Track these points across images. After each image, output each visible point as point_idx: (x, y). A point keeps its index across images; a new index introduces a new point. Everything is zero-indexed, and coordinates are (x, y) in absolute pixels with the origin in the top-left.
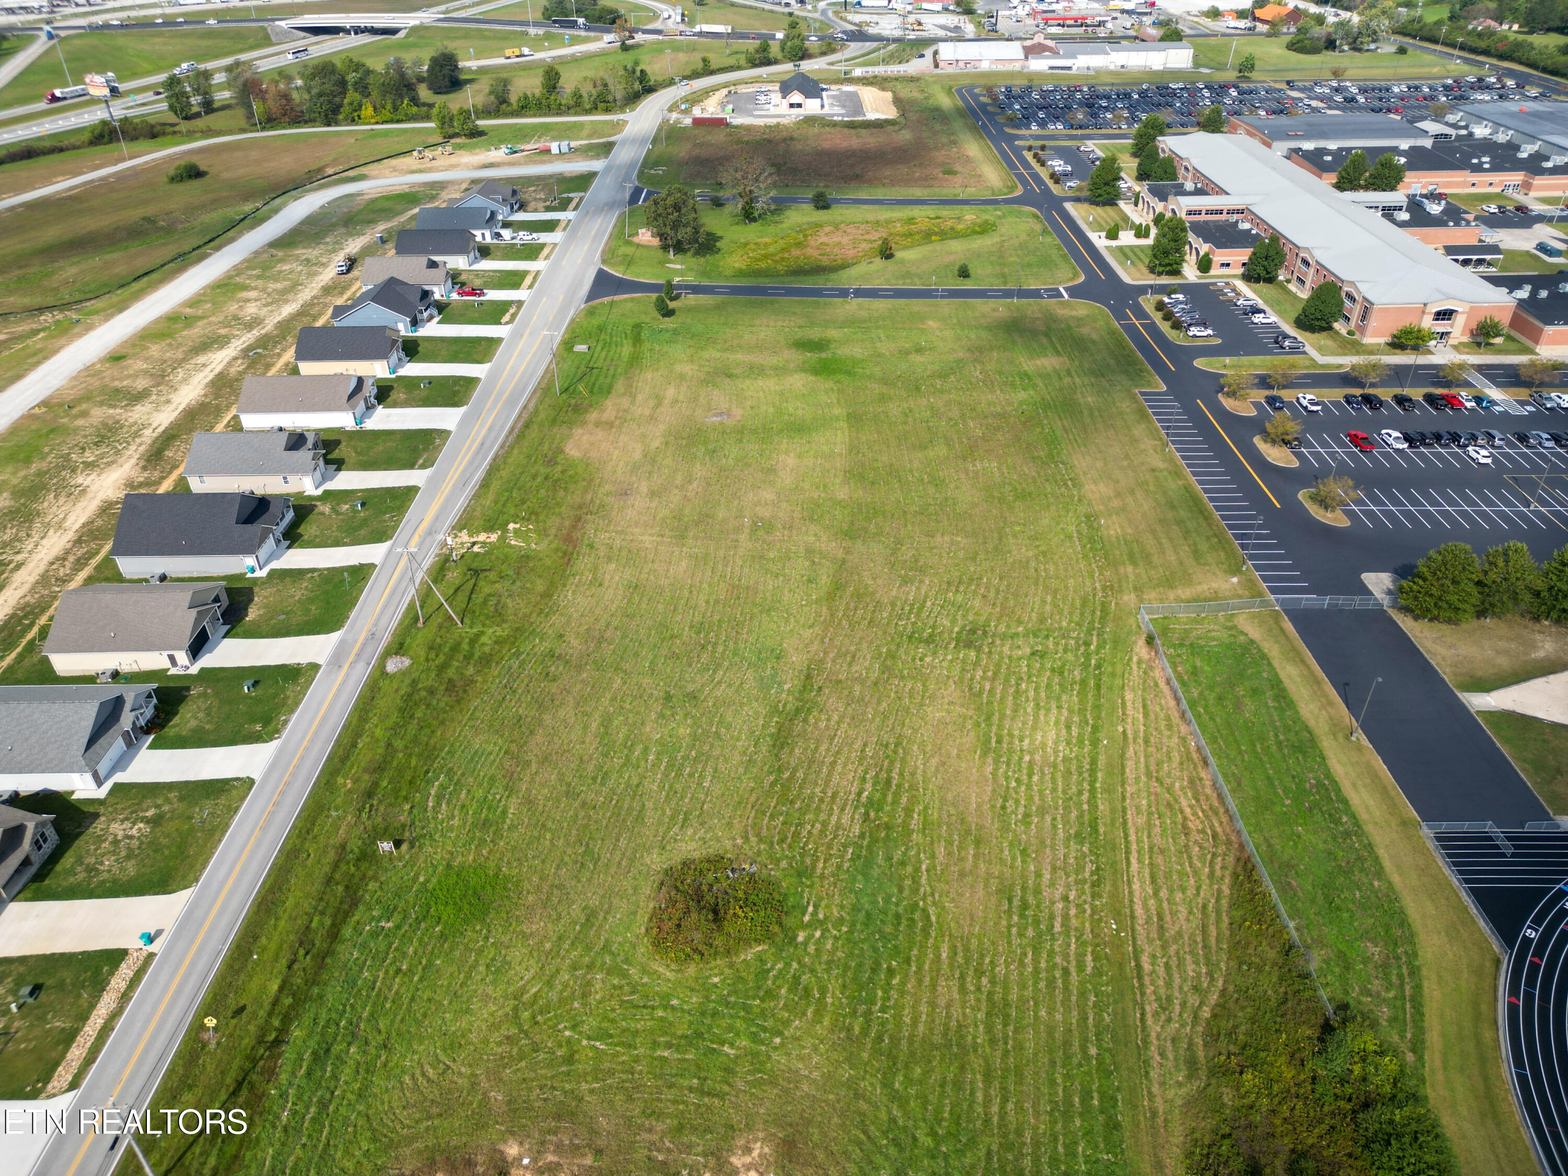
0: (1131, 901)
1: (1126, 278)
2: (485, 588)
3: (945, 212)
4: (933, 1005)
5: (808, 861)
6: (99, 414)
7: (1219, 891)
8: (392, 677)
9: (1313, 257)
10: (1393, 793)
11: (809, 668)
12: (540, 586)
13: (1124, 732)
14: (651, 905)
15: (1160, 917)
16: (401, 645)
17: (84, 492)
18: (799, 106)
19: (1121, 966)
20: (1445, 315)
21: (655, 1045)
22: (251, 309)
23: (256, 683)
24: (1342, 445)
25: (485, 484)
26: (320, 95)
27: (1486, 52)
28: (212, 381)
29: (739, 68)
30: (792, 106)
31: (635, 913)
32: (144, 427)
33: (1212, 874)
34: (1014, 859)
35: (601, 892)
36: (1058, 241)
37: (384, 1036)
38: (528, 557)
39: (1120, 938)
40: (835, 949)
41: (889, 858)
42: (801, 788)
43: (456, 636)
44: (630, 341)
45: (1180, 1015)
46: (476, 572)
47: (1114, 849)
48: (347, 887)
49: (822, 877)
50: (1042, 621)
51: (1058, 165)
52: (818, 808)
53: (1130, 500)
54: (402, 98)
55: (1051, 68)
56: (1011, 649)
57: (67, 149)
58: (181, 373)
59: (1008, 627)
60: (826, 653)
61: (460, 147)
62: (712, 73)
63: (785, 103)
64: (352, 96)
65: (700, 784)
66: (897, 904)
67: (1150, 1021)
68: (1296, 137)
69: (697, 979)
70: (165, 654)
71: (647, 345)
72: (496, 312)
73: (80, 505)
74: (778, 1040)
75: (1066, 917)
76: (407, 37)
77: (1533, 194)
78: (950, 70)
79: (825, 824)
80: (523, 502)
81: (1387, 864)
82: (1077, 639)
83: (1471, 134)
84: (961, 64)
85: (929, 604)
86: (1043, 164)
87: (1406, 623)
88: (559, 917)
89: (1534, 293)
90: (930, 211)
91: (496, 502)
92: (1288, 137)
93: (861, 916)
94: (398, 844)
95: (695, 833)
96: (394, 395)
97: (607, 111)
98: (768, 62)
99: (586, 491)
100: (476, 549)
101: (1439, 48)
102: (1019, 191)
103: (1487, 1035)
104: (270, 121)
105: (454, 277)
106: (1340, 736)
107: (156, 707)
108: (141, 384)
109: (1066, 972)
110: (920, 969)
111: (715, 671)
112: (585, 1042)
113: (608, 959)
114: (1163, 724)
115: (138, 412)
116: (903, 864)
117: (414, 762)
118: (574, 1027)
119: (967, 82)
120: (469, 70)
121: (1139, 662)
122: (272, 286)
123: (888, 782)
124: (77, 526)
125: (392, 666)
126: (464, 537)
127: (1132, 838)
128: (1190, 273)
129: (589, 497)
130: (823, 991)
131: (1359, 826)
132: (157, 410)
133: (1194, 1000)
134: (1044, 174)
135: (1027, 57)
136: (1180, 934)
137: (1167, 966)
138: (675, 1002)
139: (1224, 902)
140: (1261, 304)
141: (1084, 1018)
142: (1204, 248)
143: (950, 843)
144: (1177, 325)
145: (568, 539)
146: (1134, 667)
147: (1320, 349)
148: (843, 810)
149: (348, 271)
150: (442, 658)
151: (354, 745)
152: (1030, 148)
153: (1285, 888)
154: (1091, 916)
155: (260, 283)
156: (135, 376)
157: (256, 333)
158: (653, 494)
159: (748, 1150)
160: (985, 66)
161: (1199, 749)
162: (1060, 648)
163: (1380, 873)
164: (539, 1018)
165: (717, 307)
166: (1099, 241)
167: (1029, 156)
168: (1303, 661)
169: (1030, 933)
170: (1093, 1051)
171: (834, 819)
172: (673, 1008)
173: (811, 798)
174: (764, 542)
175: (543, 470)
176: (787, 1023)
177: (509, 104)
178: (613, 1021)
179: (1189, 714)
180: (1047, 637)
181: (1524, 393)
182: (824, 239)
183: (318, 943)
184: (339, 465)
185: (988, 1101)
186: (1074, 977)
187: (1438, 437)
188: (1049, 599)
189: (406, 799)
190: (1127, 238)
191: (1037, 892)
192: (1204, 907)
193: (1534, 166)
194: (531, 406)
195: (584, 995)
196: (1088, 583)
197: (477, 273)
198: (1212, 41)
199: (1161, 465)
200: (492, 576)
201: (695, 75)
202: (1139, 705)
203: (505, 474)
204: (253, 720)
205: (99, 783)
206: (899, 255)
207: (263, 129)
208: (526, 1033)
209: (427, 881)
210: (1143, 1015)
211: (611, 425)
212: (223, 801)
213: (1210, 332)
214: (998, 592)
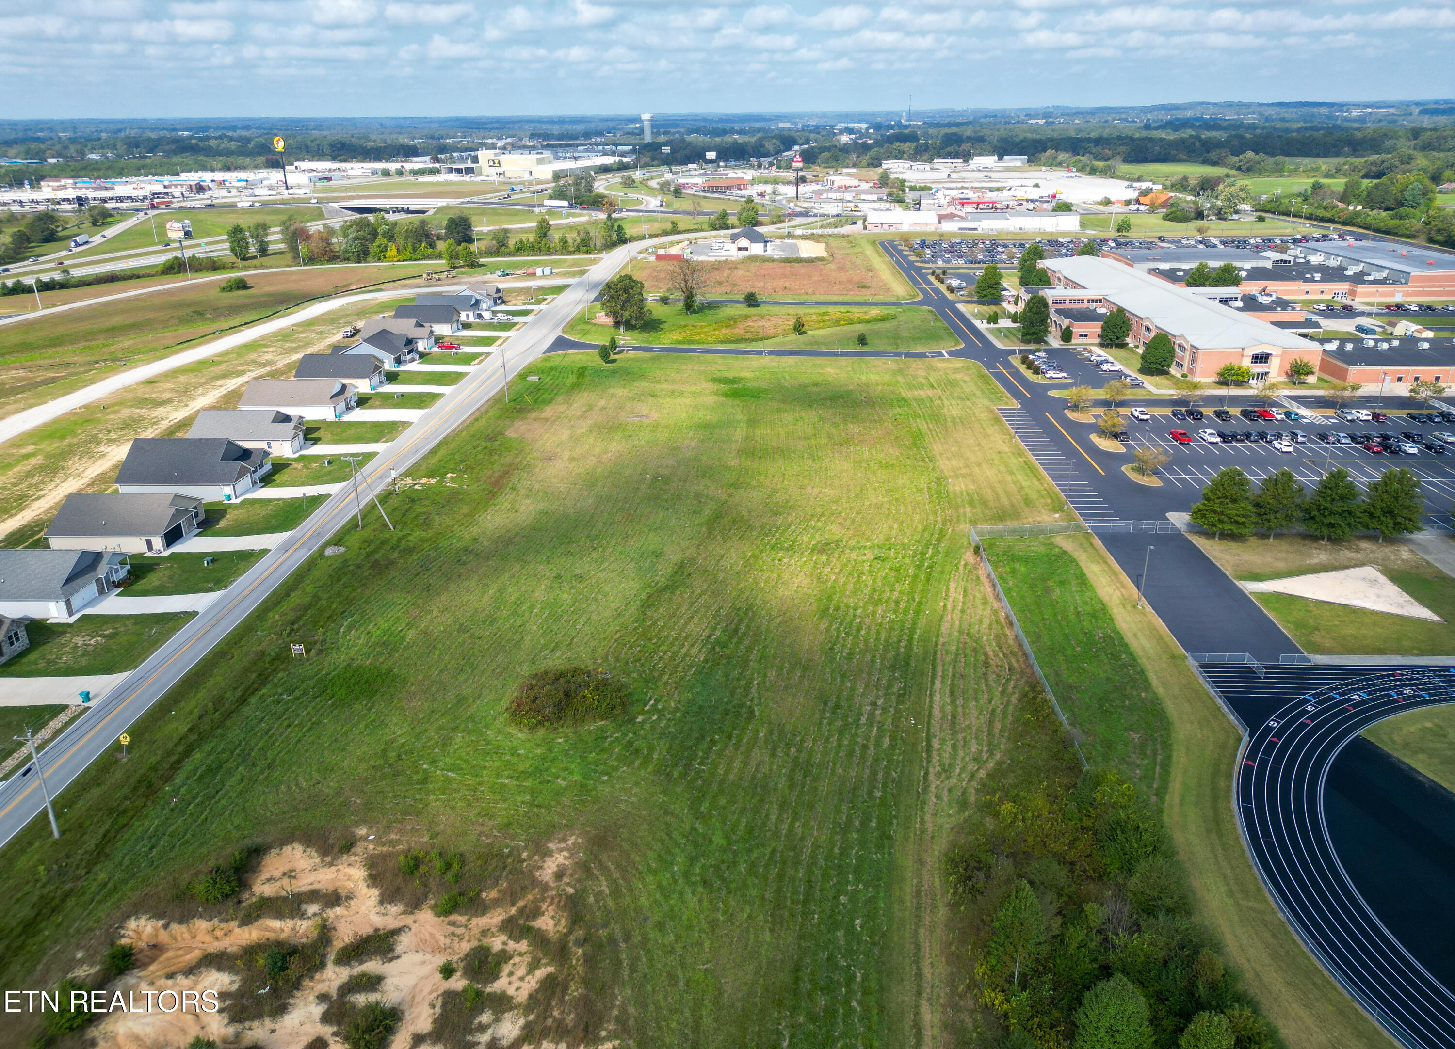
0: (931, 706)
1: (999, 345)
2: (418, 509)
3: (854, 309)
4: (746, 764)
5: (656, 674)
6: (126, 413)
7: (1009, 702)
8: (328, 558)
9: (1152, 323)
10: (1167, 639)
11: (682, 562)
12: (465, 510)
13: (945, 606)
14: (515, 694)
15: (954, 717)
16: (340, 540)
17: (104, 455)
18: (746, 249)
19: (914, 745)
20: (1261, 358)
21: (498, 776)
22: (268, 357)
23: (213, 561)
24: (1165, 439)
25: (433, 452)
26: (355, 239)
27: (1331, 221)
28: (225, 395)
29: (702, 230)
30: (740, 249)
31: (500, 700)
32: (162, 419)
33: (1003, 692)
34: (834, 679)
35: (475, 686)
36: (946, 325)
37: (269, 761)
38: (458, 493)
39: (916, 729)
40: (668, 726)
41: (726, 676)
42: (659, 631)
43: (388, 536)
44: (575, 376)
45: (959, 775)
46: (413, 501)
47: (922, 674)
48: (260, 675)
49: (666, 683)
50: (888, 539)
51: (955, 283)
52: (672, 644)
53: (977, 470)
54: (421, 242)
55: (960, 229)
56: (857, 556)
57: (143, 276)
58: (201, 390)
59: (858, 542)
60: (699, 554)
61: (463, 273)
62: (679, 233)
63: (734, 247)
64: (380, 240)
65: (574, 625)
66: (727, 703)
67: (931, 777)
68: (1154, 260)
69: (544, 739)
70: (144, 539)
71: (587, 380)
72: (468, 359)
73: (97, 464)
74: (605, 778)
75: (872, 715)
76: (435, 214)
77: (1357, 299)
78: (876, 230)
79: (675, 654)
80: (462, 461)
81: (1154, 681)
82: (915, 551)
83: (1308, 262)
84: (885, 227)
85: (793, 527)
86: (942, 281)
87: (1200, 542)
88: (435, 700)
89: (1341, 348)
90: (843, 309)
91: (440, 461)
92: (1148, 260)
93: (695, 709)
94: (308, 651)
95: (563, 654)
96: (370, 402)
97: (588, 252)
98: (727, 227)
99: (517, 456)
100: (416, 487)
101: (1291, 219)
102: (921, 297)
103: (1222, 784)
104: (311, 260)
105: (438, 340)
106: (1129, 607)
107: (129, 572)
108: (166, 396)
109: (865, 747)
110: (739, 742)
111: (602, 563)
112: (438, 772)
113: (470, 725)
114: (978, 602)
115: (160, 411)
116: (738, 679)
117: (334, 606)
118: (433, 762)
119: (890, 238)
120: (481, 233)
121: (965, 565)
122: (287, 345)
123: (736, 631)
124: (93, 475)
125: (329, 552)
126: (409, 481)
127: (939, 668)
128: (1054, 342)
129: (519, 459)
130: (651, 750)
131: (1135, 660)
132: (175, 410)
133: (973, 767)
134: (942, 288)
135: (940, 221)
136: (969, 727)
137: (954, 746)
138: (521, 752)
139: (1011, 708)
140: (1110, 359)
141: (874, 774)
142: (1066, 323)
143: (781, 668)
144: (1037, 371)
145: (496, 483)
146: (961, 568)
147: (1156, 386)
148: (693, 645)
149: (352, 336)
150: (372, 547)
151: (288, 595)
152: (933, 273)
153: (1064, 700)
154: (894, 715)
155: (279, 344)
156: (164, 391)
157: (268, 369)
158: (571, 459)
159: (564, 840)
160: (905, 228)
161: (1007, 617)
162: (900, 556)
163: (1147, 686)
164: (404, 757)
165: (653, 359)
166: (982, 326)
167: (932, 279)
168: (1106, 562)
169: (839, 723)
170: (878, 794)
171: (683, 651)
172: (519, 755)
173: (667, 637)
174: (661, 489)
175: (483, 444)
176: (616, 769)
177: (507, 247)
178: (467, 761)
179: (1002, 594)
180: (890, 549)
181: (1330, 412)
182: (752, 324)
183: (227, 705)
184: (316, 441)
185: (780, 819)
186: (872, 750)
187: (1248, 436)
188: (896, 526)
189: (322, 627)
190: (1005, 323)
191: (850, 698)
192: (994, 711)
193: (1359, 279)
194: (482, 410)
195: (445, 745)
196: (931, 517)
197: (457, 338)
198: (1102, 216)
199: (1007, 450)
200: (426, 503)
201: (665, 233)
202: (960, 590)
203: (451, 446)
204: (207, 581)
205: (71, 614)
206: (810, 333)
207: (305, 265)
208: (391, 765)
209: (328, 674)
210: (927, 773)
211: (547, 420)
212: (171, 624)
213: (1065, 375)
214: (854, 521)
